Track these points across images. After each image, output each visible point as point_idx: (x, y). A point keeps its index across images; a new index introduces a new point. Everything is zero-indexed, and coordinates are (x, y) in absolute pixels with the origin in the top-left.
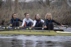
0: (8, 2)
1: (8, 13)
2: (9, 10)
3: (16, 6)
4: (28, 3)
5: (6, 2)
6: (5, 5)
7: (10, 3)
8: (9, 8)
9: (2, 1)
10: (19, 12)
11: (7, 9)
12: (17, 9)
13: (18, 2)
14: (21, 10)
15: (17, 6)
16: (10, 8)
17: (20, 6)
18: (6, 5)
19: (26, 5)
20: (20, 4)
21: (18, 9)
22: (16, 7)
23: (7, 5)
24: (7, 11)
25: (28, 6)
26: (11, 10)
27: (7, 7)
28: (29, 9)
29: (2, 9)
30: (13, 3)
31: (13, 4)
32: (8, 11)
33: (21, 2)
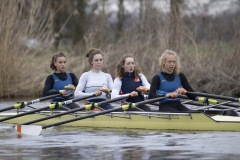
0: (146, 17)
1: (145, 55)
2: (148, 43)
3: (175, 29)
4: (217, 20)
5: (141, 15)
6: (134, 26)
7: (154, 19)
8: (150, 36)
9: (125, 13)
10: (186, 51)
11: (143, 40)
12: (177, 41)
13: (182, 16)
14: (191, 42)
15: (178, 30)
16: (153, 37)
17: (186, 31)
18: (139, 26)
19: (211, 25)
20: (187, 21)
21: (182, 39)
22: (175, 33)
23: (142, 26)
24: (141, 47)
25: (216, 29)
26: (155, 44)
27: (142, 35)
28: (220, 39)
29: (123, 42)
30: (164, 18)
31: (162, 24)
32: (144, 49)
33: (193, 15)
